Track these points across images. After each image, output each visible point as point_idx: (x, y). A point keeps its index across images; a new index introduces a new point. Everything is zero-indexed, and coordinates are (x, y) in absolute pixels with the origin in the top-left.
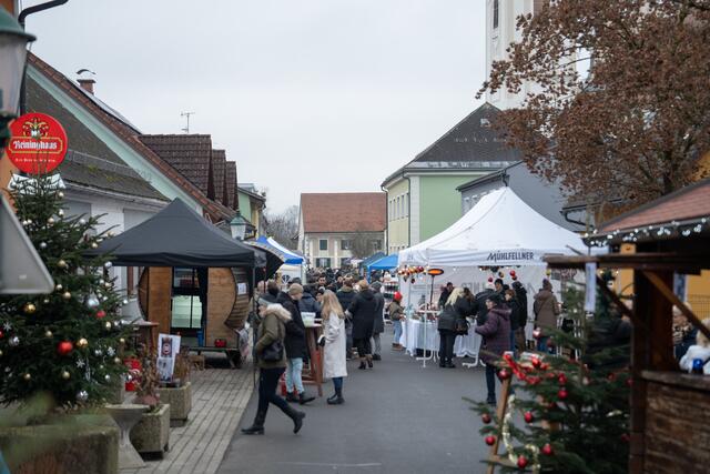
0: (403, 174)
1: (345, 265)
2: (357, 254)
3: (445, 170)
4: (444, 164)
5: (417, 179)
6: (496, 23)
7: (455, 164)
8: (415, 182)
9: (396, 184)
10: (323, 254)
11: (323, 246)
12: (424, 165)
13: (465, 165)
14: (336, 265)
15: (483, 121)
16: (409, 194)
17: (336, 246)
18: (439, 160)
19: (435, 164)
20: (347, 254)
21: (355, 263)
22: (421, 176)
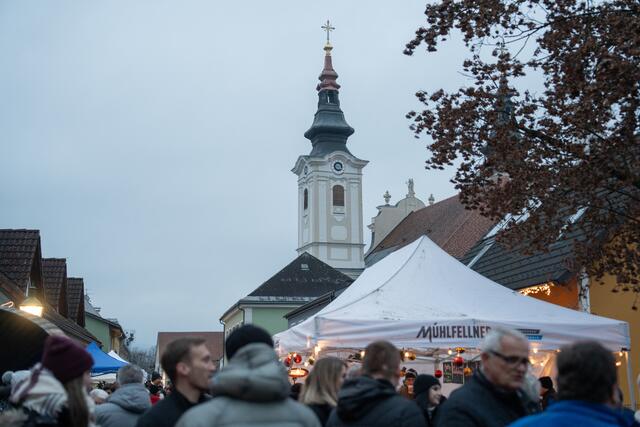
0: (240, 306)
3: (273, 303)
4: (273, 298)
5: (251, 310)
6: (306, 206)
7: (281, 298)
8: (249, 312)
9: (232, 317)
12: (256, 298)
13: (289, 299)
15: (303, 266)
18: (269, 295)
19: (265, 298)
22: (253, 308)
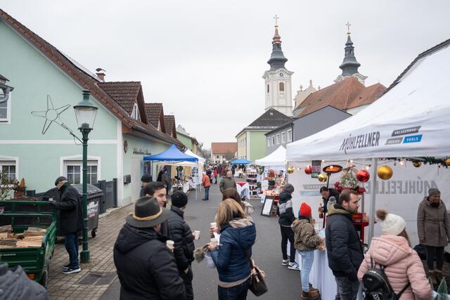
0: (244, 131)
1: (224, 162)
2: (227, 159)
3: (259, 129)
4: (259, 127)
6: (268, 91)
7: (262, 127)
8: (248, 133)
9: (241, 135)
10: (218, 160)
11: (218, 157)
12: (251, 127)
13: (265, 127)
14: (221, 163)
15: (271, 114)
16: (246, 138)
17: (221, 157)
18: (257, 126)
19: (255, 127)
20: (224, 159)
21: (227, 162)
22: (250, 131)
